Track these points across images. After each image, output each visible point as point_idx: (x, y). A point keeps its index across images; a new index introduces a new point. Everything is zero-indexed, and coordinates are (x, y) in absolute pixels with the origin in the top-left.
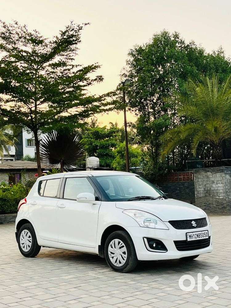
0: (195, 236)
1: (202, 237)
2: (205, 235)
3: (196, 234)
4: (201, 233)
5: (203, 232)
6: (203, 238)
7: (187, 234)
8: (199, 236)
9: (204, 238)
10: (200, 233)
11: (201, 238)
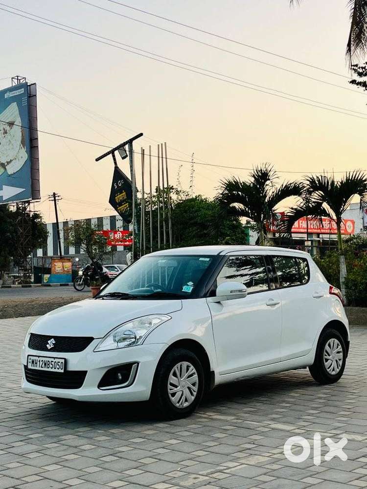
0: (41, 363)
1: (52, 368)
2: (58, 365)
3: (42, 361)
4: (53, 362)
5: (57, 360)
6: (53, 370)
7: (29, 357)
8: (49, 365)
9: (56, 370)
10: (50, 360)
11: (50, 370)
